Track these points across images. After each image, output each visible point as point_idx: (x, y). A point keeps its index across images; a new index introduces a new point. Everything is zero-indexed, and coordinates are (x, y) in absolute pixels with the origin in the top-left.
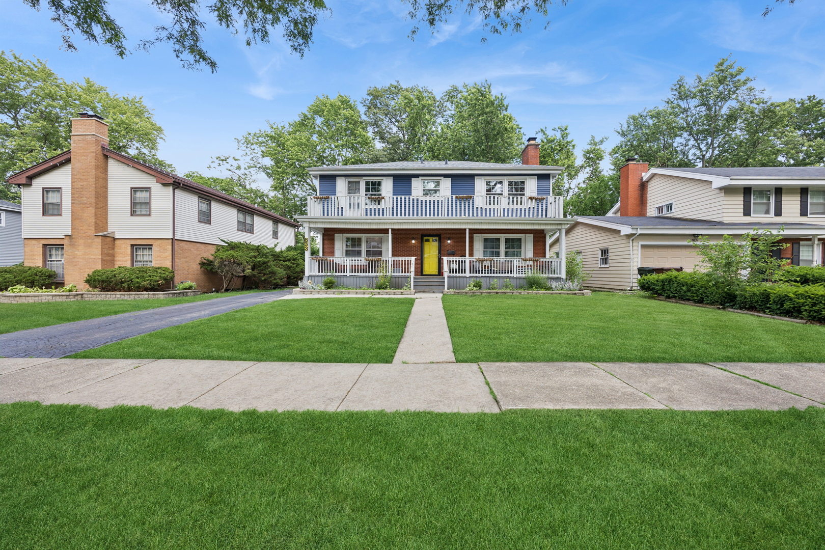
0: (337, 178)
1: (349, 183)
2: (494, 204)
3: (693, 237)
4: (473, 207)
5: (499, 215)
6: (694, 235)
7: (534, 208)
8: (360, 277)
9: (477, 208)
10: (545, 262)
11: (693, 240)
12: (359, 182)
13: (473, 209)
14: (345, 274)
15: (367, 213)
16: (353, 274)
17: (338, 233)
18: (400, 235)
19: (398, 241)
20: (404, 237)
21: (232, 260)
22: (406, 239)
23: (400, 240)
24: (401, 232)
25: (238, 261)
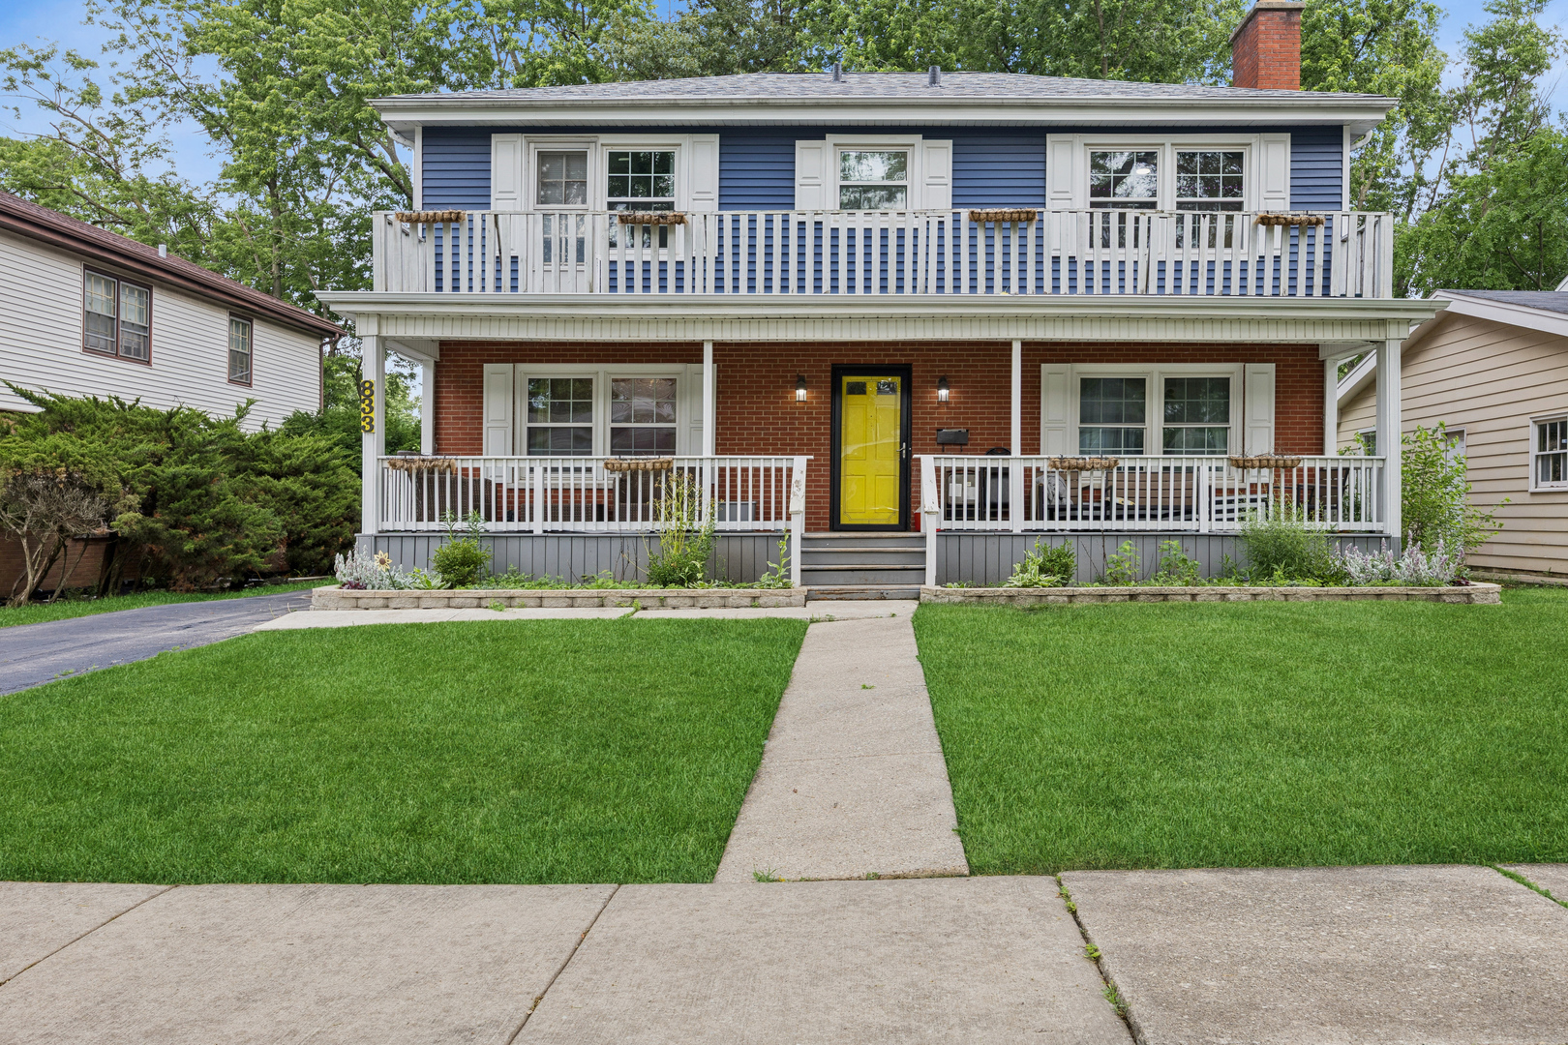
1: (543, 157)
2: (1122, 244)
4: (1040, 254)
5: (1141, 285)
7: (1277, 259)
8: (585, 537)
9: (1056, 260)
10: (1323, 471)
12: (583, 155)
13: (1039, 263)
14: (525, 526)
15: (613, 279)
16: (559, 525)
17: (497, 362)
18: (748, 366)
19: (738, 393)
20: (764, 377)
21: (60, 473)
22: (771, 382)
23: (747, 387)
24: (753, 355)
25: (85, 476)
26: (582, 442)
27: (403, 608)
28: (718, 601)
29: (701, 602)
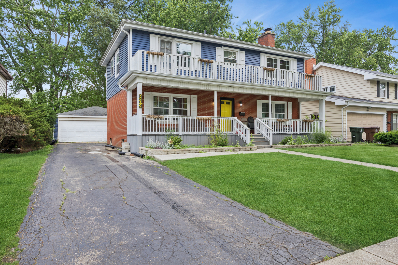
0: (151, 35)
1: (162, 42)
3: (367, 109)
6: (368, 107)
11: (368, 110)
12: (171, 43)
14: (177, 133)
16: (186, 133)
17: (147, 91)
18: (203, 96)
19: (201, 102)
20: (207, 99)
21: (14, 116)
22: (208, 100)
23: (203, 101)
24: (205, 94)
25: (20, 117)
26: (166, 112)
27: (179, 153)
28: (244, 149)
29: (241, 150)
